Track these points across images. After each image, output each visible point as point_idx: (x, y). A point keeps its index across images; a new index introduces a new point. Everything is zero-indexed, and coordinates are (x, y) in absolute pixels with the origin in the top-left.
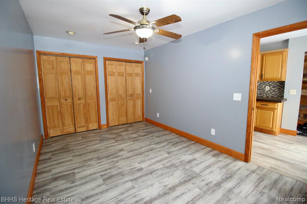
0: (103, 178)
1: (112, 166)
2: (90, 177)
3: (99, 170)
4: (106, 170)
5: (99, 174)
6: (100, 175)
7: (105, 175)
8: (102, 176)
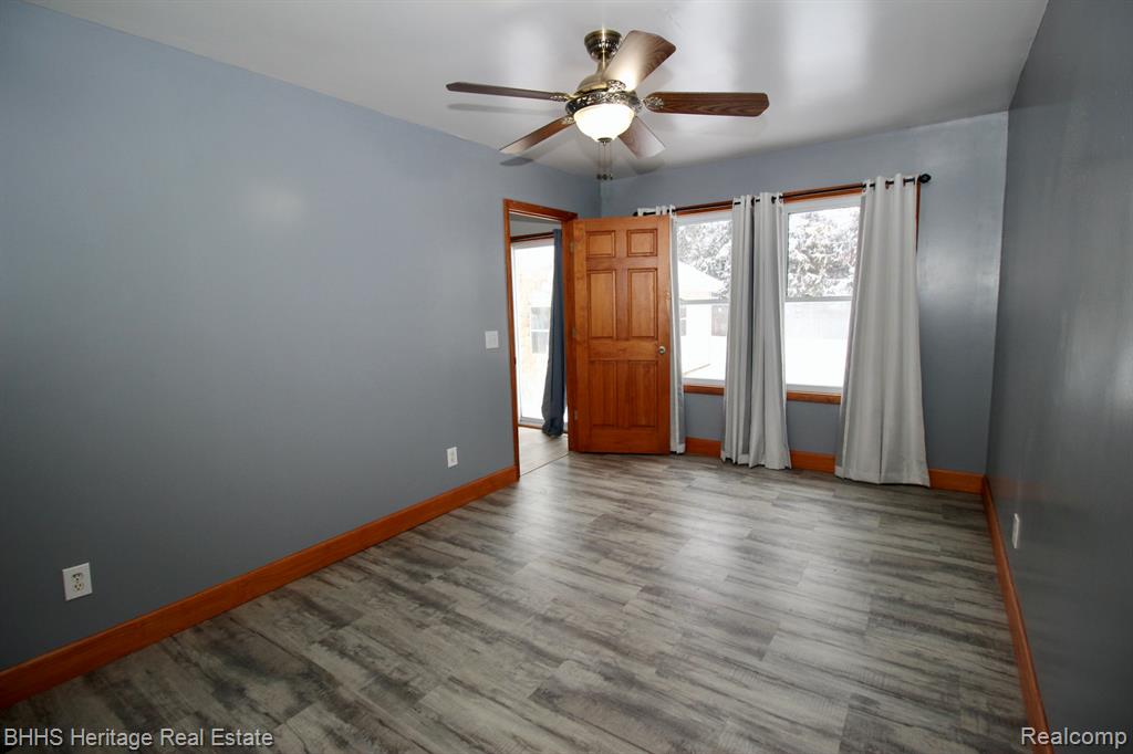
0: (764, 646)
1: (693, 659)
2: (796, 681)
3: (747, 679)
4: (726, 660)
5: (764, 666)
6: (761, 660)
7: (748, 650)
8: (760, 655)
